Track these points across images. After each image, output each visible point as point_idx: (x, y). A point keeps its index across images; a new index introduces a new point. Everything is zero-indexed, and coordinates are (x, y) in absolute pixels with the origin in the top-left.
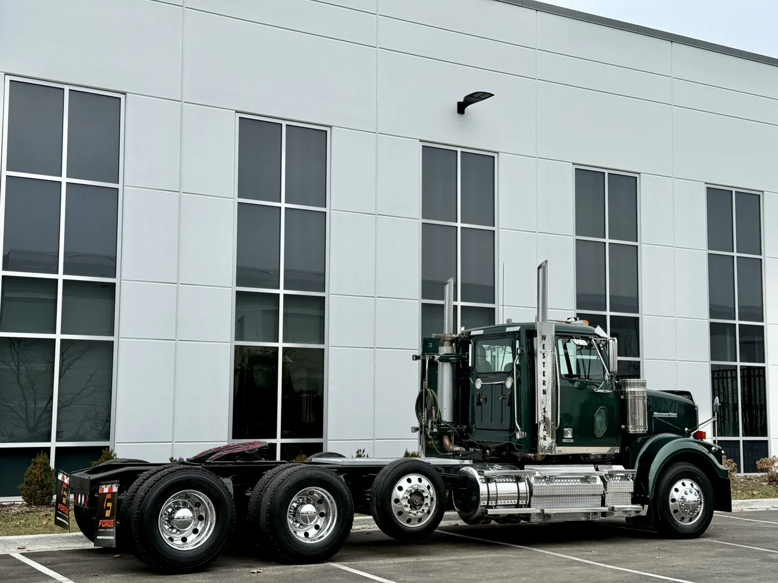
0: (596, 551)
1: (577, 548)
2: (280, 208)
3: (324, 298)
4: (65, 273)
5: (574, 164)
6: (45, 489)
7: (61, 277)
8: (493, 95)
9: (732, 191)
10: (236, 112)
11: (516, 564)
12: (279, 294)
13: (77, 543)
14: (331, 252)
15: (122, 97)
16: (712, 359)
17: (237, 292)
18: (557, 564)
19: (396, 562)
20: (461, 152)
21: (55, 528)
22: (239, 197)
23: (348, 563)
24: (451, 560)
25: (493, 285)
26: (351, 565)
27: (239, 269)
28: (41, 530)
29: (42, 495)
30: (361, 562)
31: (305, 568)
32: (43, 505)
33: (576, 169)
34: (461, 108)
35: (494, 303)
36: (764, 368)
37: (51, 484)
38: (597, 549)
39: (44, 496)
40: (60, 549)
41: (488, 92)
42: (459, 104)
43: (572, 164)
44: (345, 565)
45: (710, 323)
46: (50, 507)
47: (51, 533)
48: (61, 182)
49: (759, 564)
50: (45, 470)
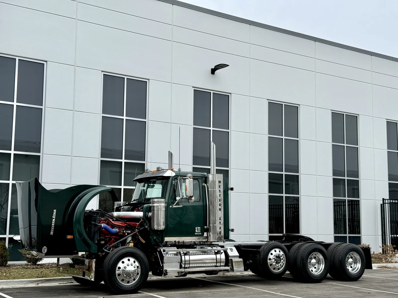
0: (277, 288)
1: (268, 286)
2: (123, 119)
3: (144, 164)
4: (15, 150)
5: (268, 100)
6: (3, 258)
7: (12, 152)
8: (228, 66)
9: (344, 114)
10: (102, 71)
11: (238, 294)
12: (122, 162)
13: (21, 284)
14: (148, 141)
15: (45, 63)
16: (334, 196)
17: (101, 161)
18: (258, 293)
19: (180, 293)
20: (213, 93)
21: (10, 277)
22: (103, 113)
23: (157, 293)
24: (207, 292)
25: (228, 158)
26: (158, 294)
27: (102, 149)
28: (3, 278)
29: (2, 261)
30: (163, 293)
31: (136, 296)
32: (3, 266)
33: (269, 102)
34: (213, 71)
35: (228, 167)
36: (359, 201)
37: (6, 256)
38: (277, 287)
39: (3, 262)
40: (13, 287)
41: (226, 64)
42: (212, 69)
43: (267, 100)
44: (156, 294)
45: (333, 178)
46: (6, 267)
47: (8, 279)
48: (13, 105)
49: (354, 294)
50: (4, 249)
